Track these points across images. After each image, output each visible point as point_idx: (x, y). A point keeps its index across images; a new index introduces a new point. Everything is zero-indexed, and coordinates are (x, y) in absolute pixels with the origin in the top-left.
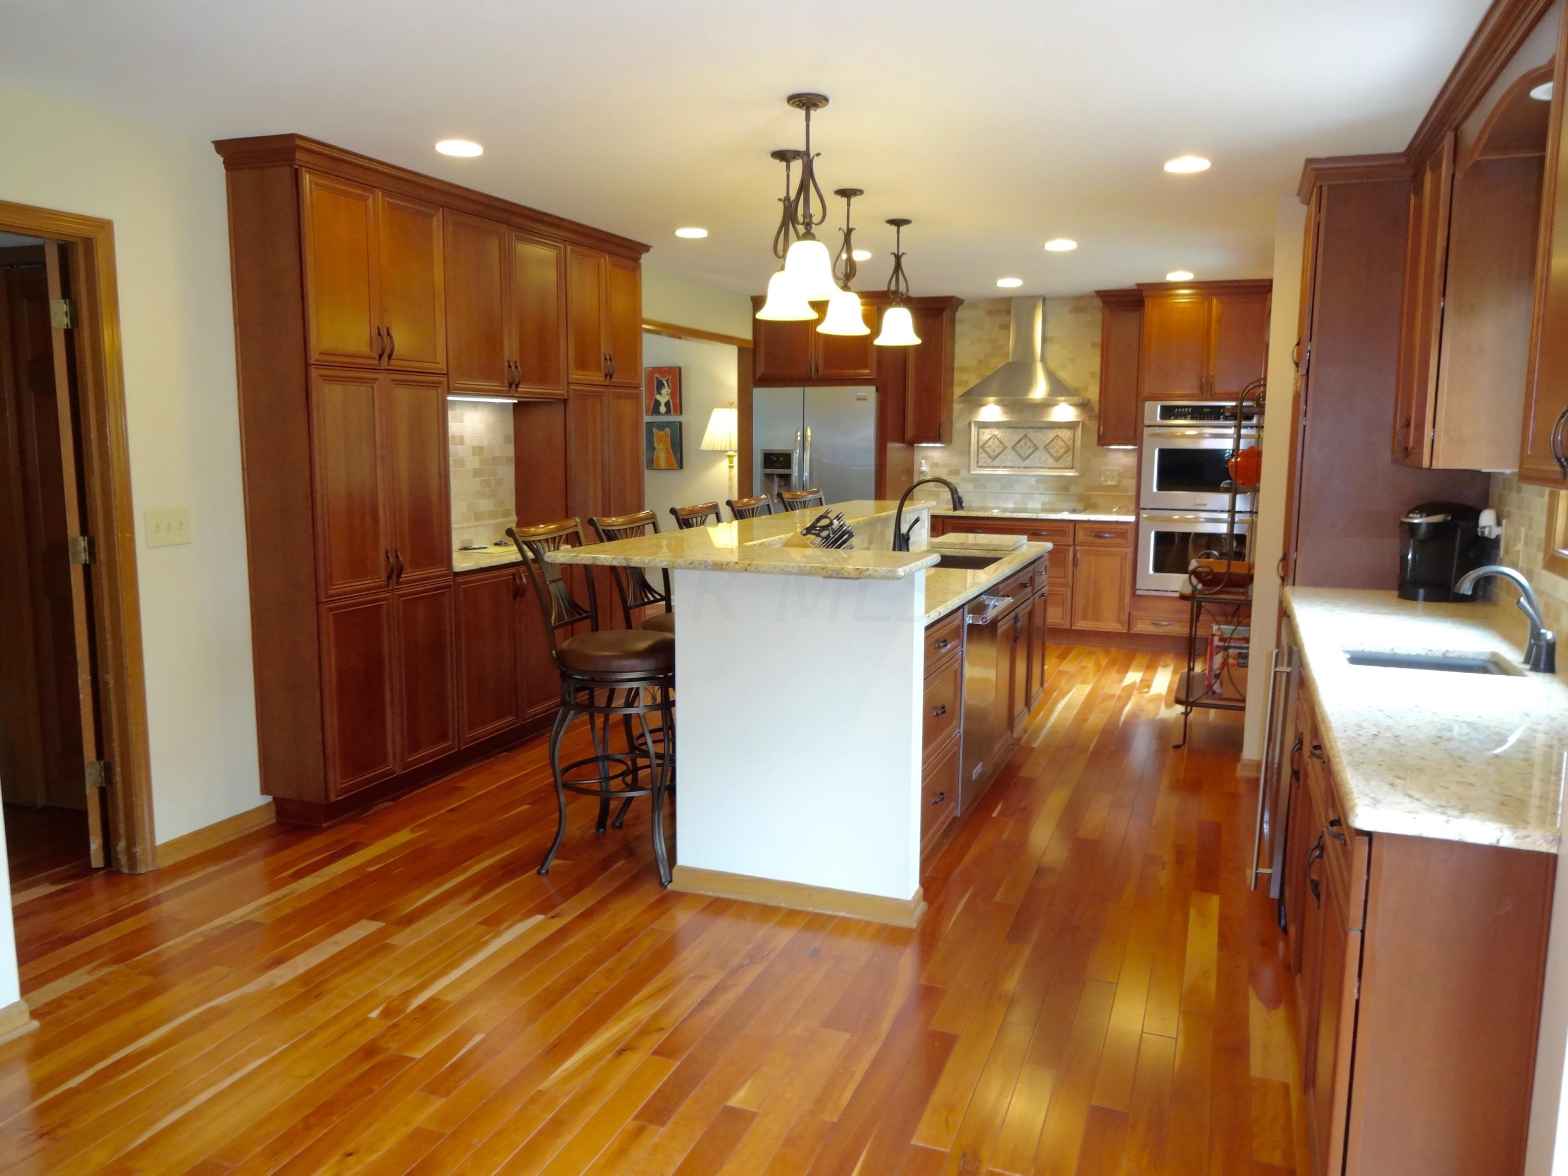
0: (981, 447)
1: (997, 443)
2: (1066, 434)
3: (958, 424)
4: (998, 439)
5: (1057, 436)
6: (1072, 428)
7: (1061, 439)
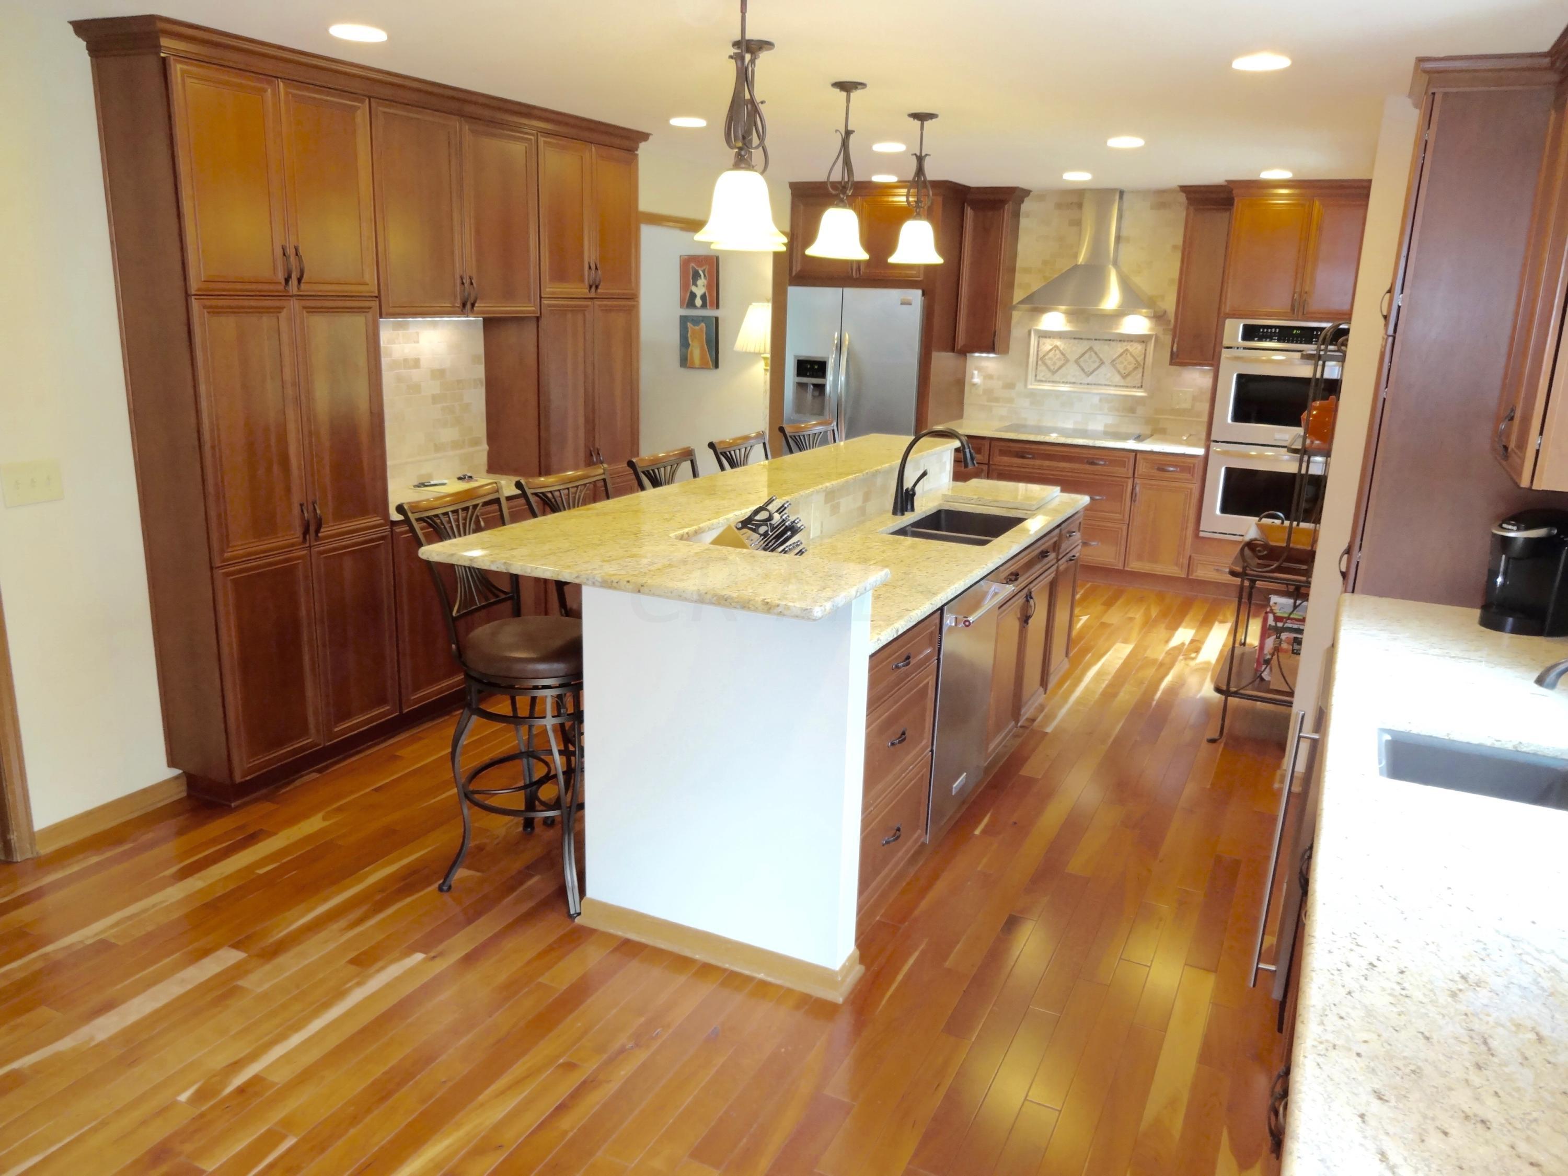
0: (1041, 359)
1: (1059, 355)
2: (1137, 348)
3: (1017, 332)
4: (1060, 351)
5: (1127, 350)
6: (1143, 342)
7: (1131, 354)
